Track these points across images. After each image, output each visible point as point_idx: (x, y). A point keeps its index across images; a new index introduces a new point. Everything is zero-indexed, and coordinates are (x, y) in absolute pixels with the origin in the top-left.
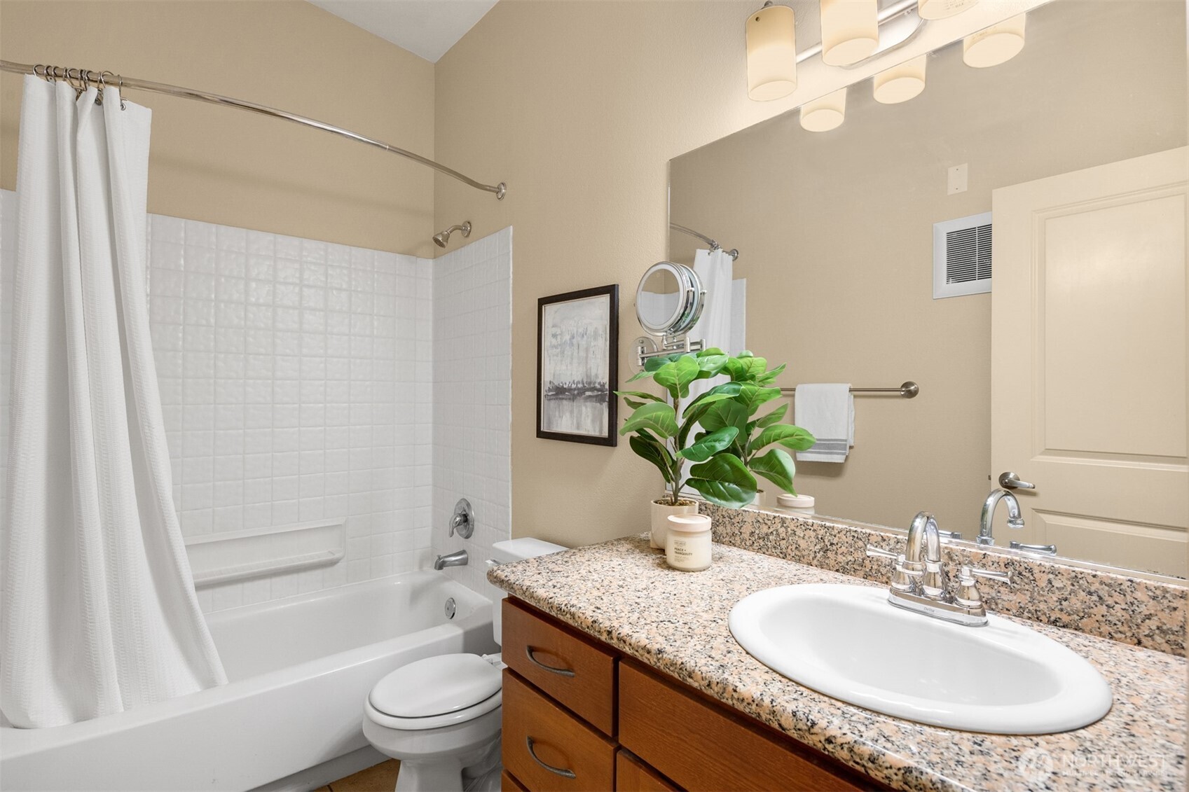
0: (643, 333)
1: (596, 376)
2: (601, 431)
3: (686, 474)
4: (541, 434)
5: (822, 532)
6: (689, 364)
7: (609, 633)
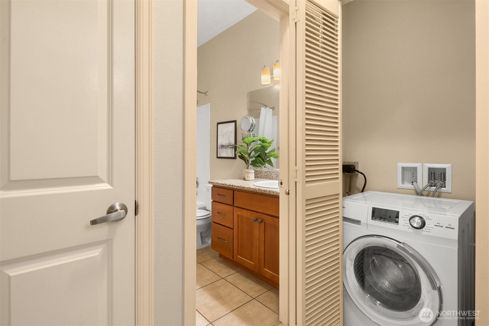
0: (242, 132)
1: (232, 142)
2: (233, 156)
3: (250, 163)
4: (218, 157)
5: (276, 173)
6: (251, 139)
7: (232, 185)
